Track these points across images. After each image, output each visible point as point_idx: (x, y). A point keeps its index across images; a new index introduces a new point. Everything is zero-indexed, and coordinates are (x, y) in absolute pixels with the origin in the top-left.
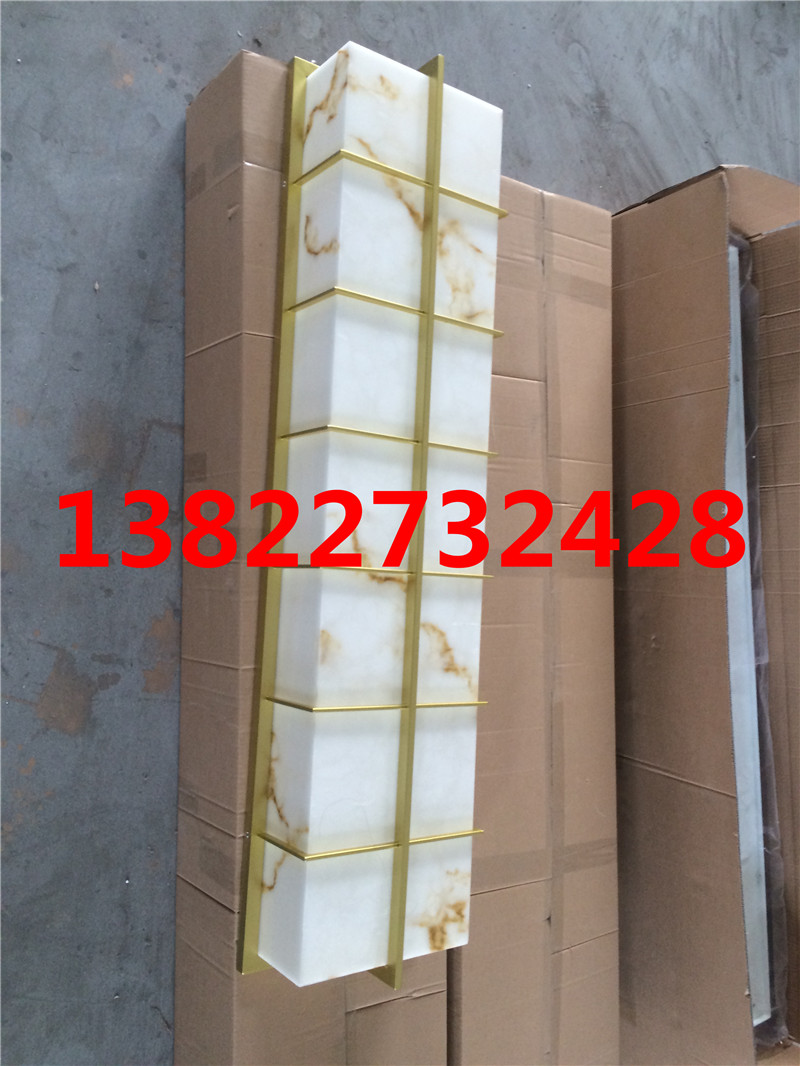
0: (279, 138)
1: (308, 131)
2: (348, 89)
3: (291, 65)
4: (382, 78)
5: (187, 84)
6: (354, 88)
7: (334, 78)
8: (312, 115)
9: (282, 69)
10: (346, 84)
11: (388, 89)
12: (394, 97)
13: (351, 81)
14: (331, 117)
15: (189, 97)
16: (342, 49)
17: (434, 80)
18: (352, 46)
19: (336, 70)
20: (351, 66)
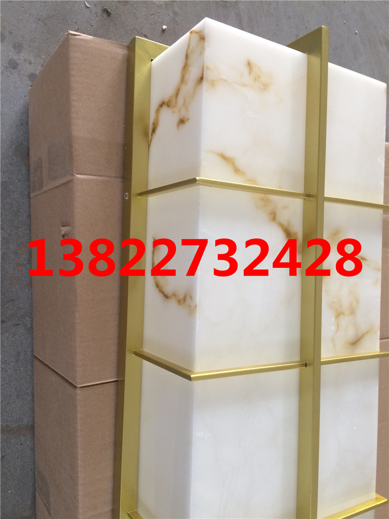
0: (119, 139)
1: (154, 131)
2: (205, 84)
3: (131, 47)
4: (249, 64)
5: (30, 63)
6: (213, 84)
7: (185, 67)
8: (158, 111)
9: (120, 52)
10: (202, 79)
11: (257, 79)
12: (265, 87)
13: (208, 75)
14: (182, 121)
15: (32, 77)
16: (196, 28)
17: (316, 60)
18: (209, 24)
19: (187, 57)
20: (208, 52)
